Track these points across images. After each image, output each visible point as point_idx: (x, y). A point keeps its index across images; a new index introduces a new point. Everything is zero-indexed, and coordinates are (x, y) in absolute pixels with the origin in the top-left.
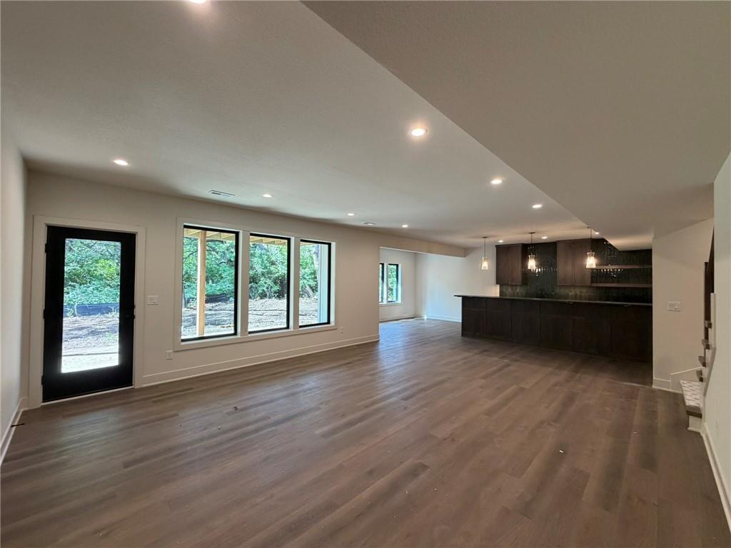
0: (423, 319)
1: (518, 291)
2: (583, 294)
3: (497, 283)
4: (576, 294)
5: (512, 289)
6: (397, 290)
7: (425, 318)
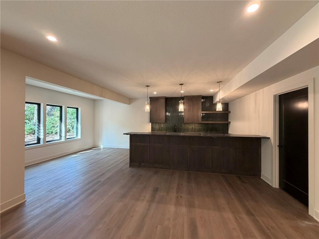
0: (100, 149)
1: (162, 126)
2: (196, 128)
3: (150, 122)
4: (192, 128)
5: (159, 126)
6: (77, 128)
7: (102, 147)
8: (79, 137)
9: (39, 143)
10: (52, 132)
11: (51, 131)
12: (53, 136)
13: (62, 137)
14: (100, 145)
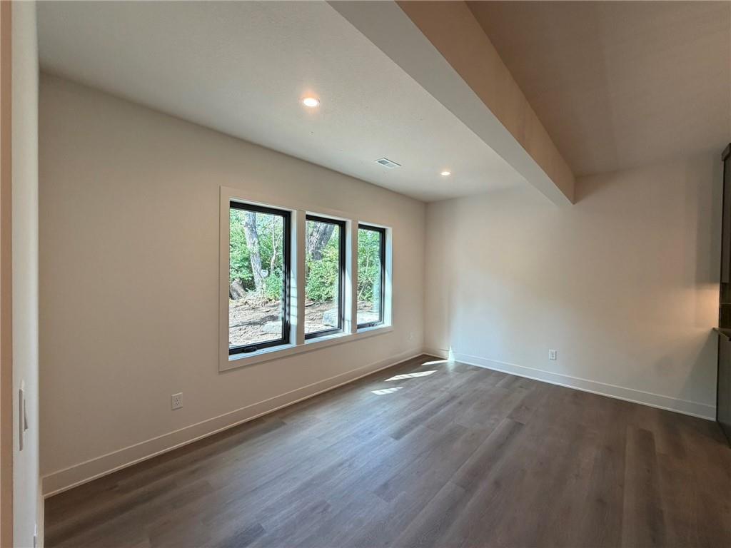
7: (451, 359)
8: (388, 322)
9: (288, 342)
10: (320, 297)
11: (317, 293)
12: (322, 307)
13: (346, 322)
14: (445, 354)
